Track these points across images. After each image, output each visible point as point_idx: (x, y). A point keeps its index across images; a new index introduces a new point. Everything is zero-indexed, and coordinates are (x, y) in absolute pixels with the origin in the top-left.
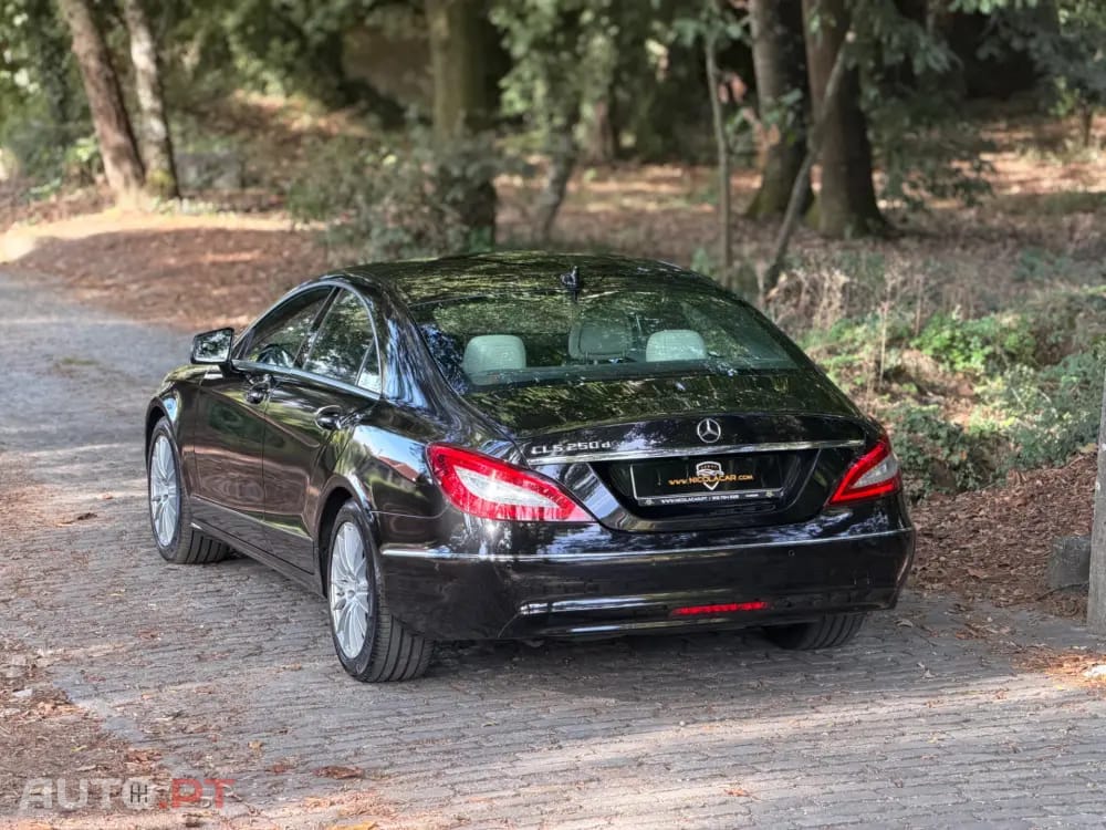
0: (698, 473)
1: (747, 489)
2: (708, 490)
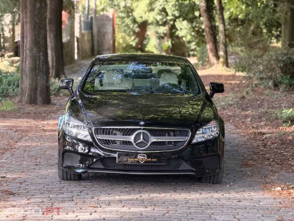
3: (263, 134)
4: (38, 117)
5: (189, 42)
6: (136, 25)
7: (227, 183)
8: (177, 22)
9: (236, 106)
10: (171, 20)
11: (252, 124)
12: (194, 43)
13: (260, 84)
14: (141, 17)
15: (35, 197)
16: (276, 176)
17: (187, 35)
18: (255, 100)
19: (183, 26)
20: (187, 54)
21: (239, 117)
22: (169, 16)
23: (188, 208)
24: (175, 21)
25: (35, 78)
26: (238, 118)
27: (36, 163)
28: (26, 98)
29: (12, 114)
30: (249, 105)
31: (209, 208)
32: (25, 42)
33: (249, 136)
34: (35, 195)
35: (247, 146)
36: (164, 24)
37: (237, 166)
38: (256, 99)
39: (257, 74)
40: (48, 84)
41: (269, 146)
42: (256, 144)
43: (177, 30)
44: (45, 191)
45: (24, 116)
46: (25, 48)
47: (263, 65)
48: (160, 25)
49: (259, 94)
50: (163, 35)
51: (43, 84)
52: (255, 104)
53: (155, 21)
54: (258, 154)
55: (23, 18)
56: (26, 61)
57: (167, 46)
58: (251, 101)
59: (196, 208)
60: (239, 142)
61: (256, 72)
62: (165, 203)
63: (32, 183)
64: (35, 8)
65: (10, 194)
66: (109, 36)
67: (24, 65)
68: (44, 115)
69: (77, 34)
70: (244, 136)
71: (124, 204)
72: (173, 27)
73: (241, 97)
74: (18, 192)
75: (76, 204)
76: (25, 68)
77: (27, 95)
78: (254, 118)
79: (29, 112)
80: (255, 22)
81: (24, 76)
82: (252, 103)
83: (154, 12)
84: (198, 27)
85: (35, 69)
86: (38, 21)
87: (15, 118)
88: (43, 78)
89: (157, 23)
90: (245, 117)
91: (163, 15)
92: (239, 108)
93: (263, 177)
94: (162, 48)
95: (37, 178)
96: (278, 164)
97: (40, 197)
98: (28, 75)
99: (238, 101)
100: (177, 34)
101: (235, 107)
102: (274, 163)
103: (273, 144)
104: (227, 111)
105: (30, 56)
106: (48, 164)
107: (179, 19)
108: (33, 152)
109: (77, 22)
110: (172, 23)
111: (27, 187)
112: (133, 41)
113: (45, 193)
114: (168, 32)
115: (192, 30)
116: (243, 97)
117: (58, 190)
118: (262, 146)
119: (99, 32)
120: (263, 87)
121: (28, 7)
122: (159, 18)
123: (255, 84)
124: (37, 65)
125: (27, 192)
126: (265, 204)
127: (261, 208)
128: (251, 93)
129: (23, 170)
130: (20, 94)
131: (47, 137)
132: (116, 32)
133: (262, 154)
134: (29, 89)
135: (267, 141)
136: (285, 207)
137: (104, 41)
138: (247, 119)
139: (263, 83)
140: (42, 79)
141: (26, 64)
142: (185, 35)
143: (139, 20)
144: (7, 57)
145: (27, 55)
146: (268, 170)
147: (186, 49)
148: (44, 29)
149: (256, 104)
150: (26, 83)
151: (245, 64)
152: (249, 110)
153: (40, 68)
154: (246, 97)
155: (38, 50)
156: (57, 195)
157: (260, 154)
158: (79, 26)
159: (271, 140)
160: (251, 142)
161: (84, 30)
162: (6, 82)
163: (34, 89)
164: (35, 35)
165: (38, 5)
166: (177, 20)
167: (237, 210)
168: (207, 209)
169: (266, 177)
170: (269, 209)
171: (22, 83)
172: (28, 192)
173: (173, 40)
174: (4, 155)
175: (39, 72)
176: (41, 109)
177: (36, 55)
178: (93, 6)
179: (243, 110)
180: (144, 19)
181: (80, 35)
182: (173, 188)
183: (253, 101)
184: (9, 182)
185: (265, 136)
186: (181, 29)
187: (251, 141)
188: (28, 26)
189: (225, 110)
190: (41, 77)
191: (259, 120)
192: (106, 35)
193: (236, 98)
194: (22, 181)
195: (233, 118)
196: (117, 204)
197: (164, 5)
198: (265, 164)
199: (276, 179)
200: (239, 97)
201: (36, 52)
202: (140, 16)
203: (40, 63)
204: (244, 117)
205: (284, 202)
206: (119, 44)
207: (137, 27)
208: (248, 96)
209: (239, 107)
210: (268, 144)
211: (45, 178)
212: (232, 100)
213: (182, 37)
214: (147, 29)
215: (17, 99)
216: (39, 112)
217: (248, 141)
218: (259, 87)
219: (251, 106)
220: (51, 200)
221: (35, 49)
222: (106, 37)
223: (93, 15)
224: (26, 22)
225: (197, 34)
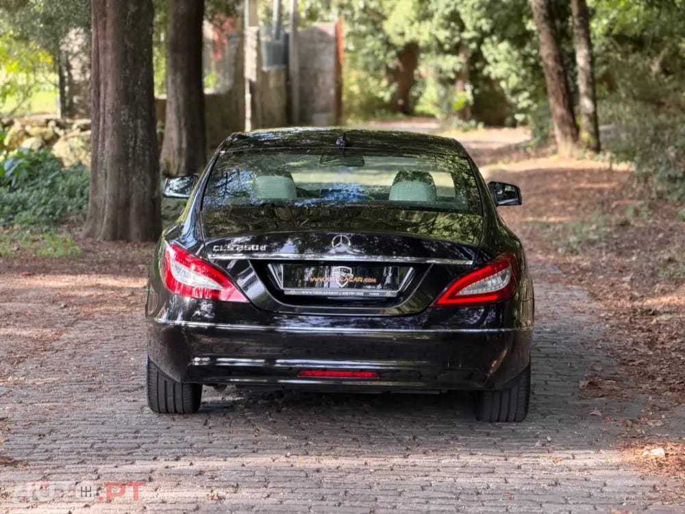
0: (333, 274)
3: (654, 314)
4: (126, 271)
5: (515, 92)
6: (393, 53)
7: (537, 437)
8: (485, 44)
9: (604, 244)
10: (471, 40)
11: (631, 290)
12: (526, 94)
13: (669, 193)
14: (402, 34)
15: (63, 471)
16: (661, 419)
17: (509, 76)
18: (653, 231)
19: (500, 54)
20: (509, 120)
21: (606, 272)
22: (469, 31)
23: (423, 501)
24: (480, 42)
25: (125, 179)
26: (603, 273)
27: (92, 386)
28: (103, 227)
29: (65, 265)
30: (636, 242)
31: (477, 501)
32: (102, 95)
33: (619, 319)
34: (63, 467)
35: (607, 343)
36: (456, 49)
37: (573, 394)
38: (655, 229)
39: (662, 169)
40: (156, 194)
41: (663, 343)
42: (630, 340)
43: (486, 63)
44: (91, 456)
45: (93, 269)
46: (101, 110)
47: (676, 147)
48: (447, 52)
49: (665, 215)
50: (452, 76)
51: (145, 193)
52: (650, 239)
53: (435, 43)
54: (631, 364)
55: (97, 37)
56: (104, 140)
57: (463, 100)
58: (643, 234)
59: (443, 502)
60: (591, 334)
61: (661, 164)
62: (371, 488)
63: (68, 437)
64: (124, 16)
65: (6, 464)
66: (328, 79)
67: (100, 149)
68: (141, 266)
69: (250, 73)
70: (607, 319)
71: (271, 490)
72: (477, 57)
73: (619, 223)
74: (26, 458)
75: (156, 490)
76: (102, 155)
77: (105, 220)
78: (641, 274)
79: (107, 259)
80: (669, 45)
81: (99, 175)
82: (644, 238)
83: (431, 21)
84: (535, 57)
85: (124, 158)
86: (132, 45)
87: (71, 274)
88: (144, 180)
89: (440, 49)
90: (621, 271)
91: (454, 29)
92: (612, 251)
93: (630, 423)
94: (449, 106)
95: (83, 422)
96: (672, 390)
97: (73, 471)
98: (108, 172)
99: (611, 233)
100: (485, 72)
101: (601, 248)
102: (663, 386)
103: (672, 338)
104: (579, 257)
105: (114, 129)
106: (118, 388)
107: (491, 38)
108: (92, 358)
109: (252, 47)
110: (473, 46)
111: (53, 446)
112: (385, 91)
113: (88, 462)
114: (465, 68)
115: (520, 63)
116: (625, 224)
117: (124, 453)
118: (645, 344)
119: (303, 69)
120: (675, 198)
121: (110, 12)
122: (443, 35)
123: (658, 193)
124: (131, 150)
125: (47, 460)
126: (616, 491)
127: (604, 501)
128: (644, 214)
129: (55, 404)
130: (91, 217)
131: (134, 322)
132: (345, 69)
133: (641, 364)
134: (110, 206)
135: (660, 333)
136: (665, 499)
137: (316, 90)
138: (622, 276)
139: (676, 190)
140: (142, 183)
141: (103, 146)
142: (505, 76)
143: (398, 41)
144: (79, 130)
145: (106, 126)
146: (646, 403)
147: (508, 109)
148: (145, 63)
149: (653, 241)
150: (105, 192)
151: (633, 144)
152: (633, 254)
153: (136, 156)
154: (632, 223)
155: (132, 114)
156: (116, 467)
157: (636, 363)
158: (254, 54)
159: (668, 328)
160: (619, 334)
161: (269, 64)
162: (63, 189)
163: (122, 206)
164: (126, 79)
165: (132, 9)
166: (487, 40)
167: (543, 506)
168: (470, 503)
169: (637, 423)
170: (624, 504)
171: (95, 192)
172: (49, 458)
173: (476, 87)
174: (21, 365)
175: (133, 167)
176: (136, 252)
177: (128, 127)
178: (289, 8)
179: (620, 254)
180: (408, 38)
181: (257, 76)
182: (404, 448)
183: (647, 234)
184: (14, 434)
185: (658, 319)
186: (496, 61)
187: (620, 332)
188: (109, 57)
189: (577, 254)
190: (140, 177)
191: (652, 279)
192: (320, 75)
193: (606, 226)
194: (45, 431)
195: (590, 274)
196: (254, 491)
197: (456, 5)
198: (641, 388)
199: (661, 426)
200: (614, 223)
201: (126, 118)
202: (399, 30)
203: (138, 144)
204: (617, 272)
205: (665, 485)
206: (351, 95)
207: (393, 58)
208: (636, 221)
209: (610, 248)
210: (661, 339)
211: (103, 424)
212: (596, 231)
213: (499, 80)
214: (420, 61)
215: (86, 229)
216: (130, 260)
217: (612, 332)
218: (667, 200)
219: (640, 245)
220: (98, 478)
221: (124, 112)
222: (321, 81)
223: (289, 30)
224: (105, 48)
225: (533, 73)
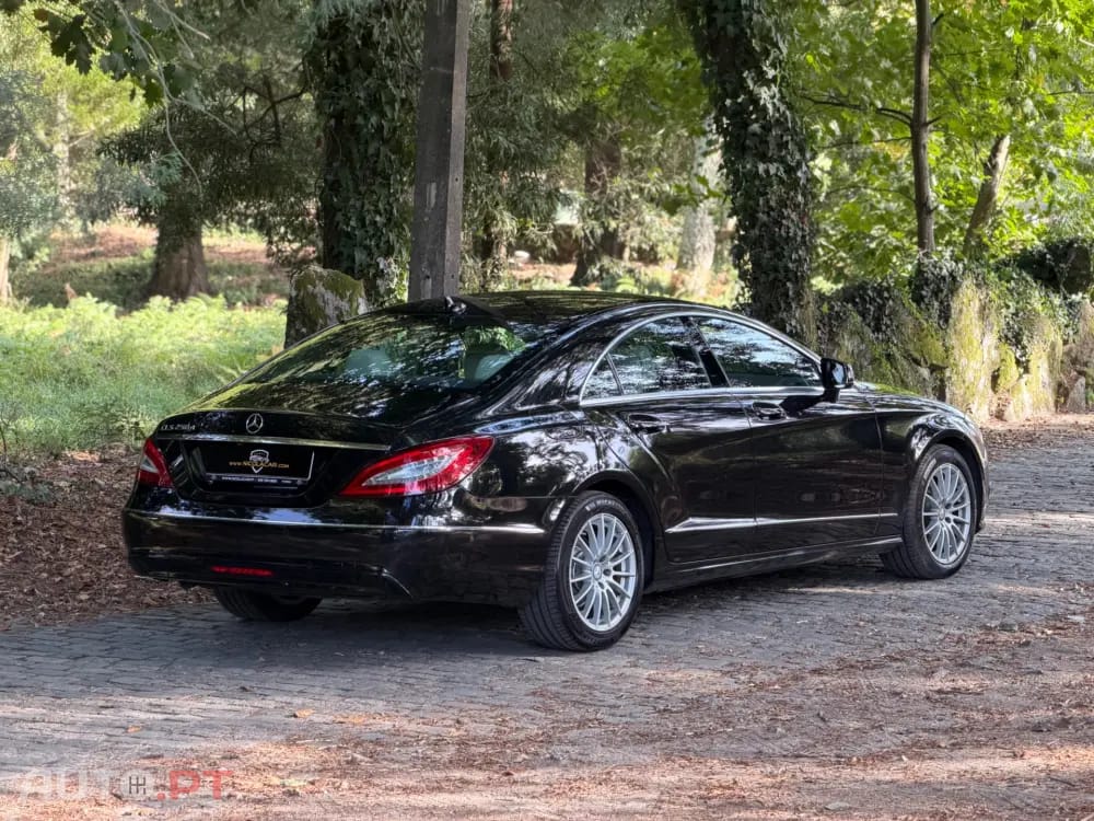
0: (251, 458)
1: (285, 475)
2: (254, 473)
